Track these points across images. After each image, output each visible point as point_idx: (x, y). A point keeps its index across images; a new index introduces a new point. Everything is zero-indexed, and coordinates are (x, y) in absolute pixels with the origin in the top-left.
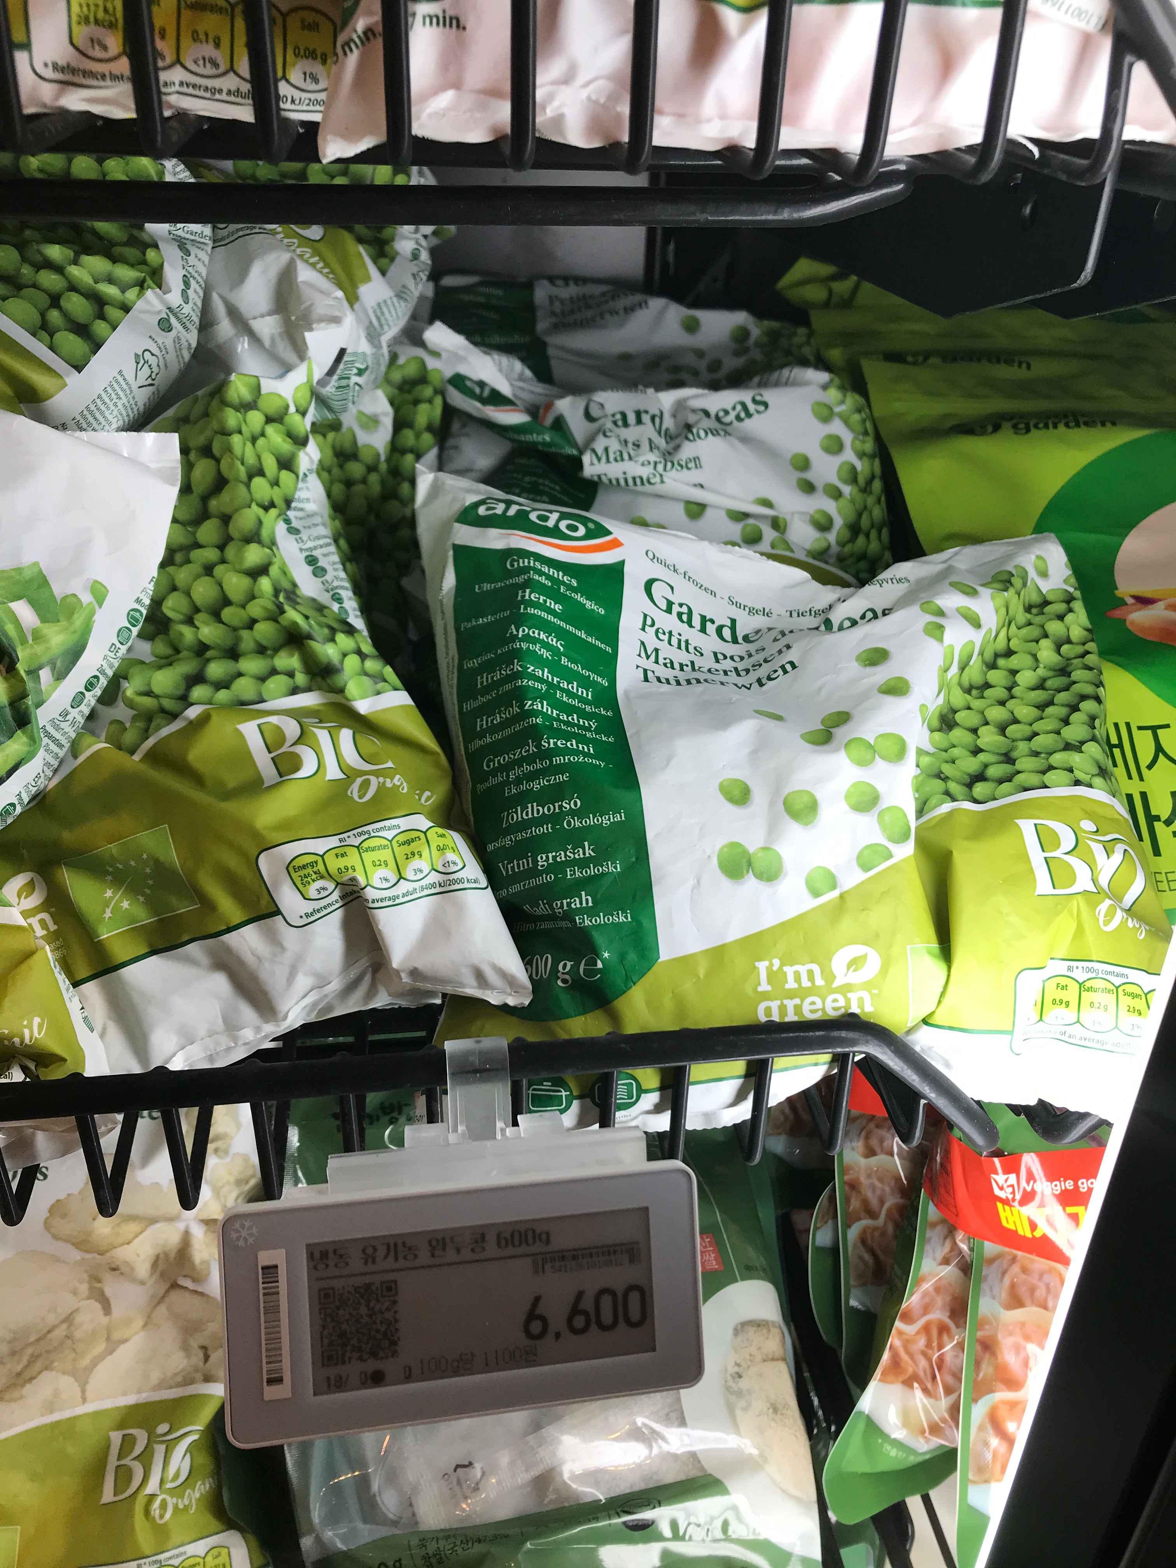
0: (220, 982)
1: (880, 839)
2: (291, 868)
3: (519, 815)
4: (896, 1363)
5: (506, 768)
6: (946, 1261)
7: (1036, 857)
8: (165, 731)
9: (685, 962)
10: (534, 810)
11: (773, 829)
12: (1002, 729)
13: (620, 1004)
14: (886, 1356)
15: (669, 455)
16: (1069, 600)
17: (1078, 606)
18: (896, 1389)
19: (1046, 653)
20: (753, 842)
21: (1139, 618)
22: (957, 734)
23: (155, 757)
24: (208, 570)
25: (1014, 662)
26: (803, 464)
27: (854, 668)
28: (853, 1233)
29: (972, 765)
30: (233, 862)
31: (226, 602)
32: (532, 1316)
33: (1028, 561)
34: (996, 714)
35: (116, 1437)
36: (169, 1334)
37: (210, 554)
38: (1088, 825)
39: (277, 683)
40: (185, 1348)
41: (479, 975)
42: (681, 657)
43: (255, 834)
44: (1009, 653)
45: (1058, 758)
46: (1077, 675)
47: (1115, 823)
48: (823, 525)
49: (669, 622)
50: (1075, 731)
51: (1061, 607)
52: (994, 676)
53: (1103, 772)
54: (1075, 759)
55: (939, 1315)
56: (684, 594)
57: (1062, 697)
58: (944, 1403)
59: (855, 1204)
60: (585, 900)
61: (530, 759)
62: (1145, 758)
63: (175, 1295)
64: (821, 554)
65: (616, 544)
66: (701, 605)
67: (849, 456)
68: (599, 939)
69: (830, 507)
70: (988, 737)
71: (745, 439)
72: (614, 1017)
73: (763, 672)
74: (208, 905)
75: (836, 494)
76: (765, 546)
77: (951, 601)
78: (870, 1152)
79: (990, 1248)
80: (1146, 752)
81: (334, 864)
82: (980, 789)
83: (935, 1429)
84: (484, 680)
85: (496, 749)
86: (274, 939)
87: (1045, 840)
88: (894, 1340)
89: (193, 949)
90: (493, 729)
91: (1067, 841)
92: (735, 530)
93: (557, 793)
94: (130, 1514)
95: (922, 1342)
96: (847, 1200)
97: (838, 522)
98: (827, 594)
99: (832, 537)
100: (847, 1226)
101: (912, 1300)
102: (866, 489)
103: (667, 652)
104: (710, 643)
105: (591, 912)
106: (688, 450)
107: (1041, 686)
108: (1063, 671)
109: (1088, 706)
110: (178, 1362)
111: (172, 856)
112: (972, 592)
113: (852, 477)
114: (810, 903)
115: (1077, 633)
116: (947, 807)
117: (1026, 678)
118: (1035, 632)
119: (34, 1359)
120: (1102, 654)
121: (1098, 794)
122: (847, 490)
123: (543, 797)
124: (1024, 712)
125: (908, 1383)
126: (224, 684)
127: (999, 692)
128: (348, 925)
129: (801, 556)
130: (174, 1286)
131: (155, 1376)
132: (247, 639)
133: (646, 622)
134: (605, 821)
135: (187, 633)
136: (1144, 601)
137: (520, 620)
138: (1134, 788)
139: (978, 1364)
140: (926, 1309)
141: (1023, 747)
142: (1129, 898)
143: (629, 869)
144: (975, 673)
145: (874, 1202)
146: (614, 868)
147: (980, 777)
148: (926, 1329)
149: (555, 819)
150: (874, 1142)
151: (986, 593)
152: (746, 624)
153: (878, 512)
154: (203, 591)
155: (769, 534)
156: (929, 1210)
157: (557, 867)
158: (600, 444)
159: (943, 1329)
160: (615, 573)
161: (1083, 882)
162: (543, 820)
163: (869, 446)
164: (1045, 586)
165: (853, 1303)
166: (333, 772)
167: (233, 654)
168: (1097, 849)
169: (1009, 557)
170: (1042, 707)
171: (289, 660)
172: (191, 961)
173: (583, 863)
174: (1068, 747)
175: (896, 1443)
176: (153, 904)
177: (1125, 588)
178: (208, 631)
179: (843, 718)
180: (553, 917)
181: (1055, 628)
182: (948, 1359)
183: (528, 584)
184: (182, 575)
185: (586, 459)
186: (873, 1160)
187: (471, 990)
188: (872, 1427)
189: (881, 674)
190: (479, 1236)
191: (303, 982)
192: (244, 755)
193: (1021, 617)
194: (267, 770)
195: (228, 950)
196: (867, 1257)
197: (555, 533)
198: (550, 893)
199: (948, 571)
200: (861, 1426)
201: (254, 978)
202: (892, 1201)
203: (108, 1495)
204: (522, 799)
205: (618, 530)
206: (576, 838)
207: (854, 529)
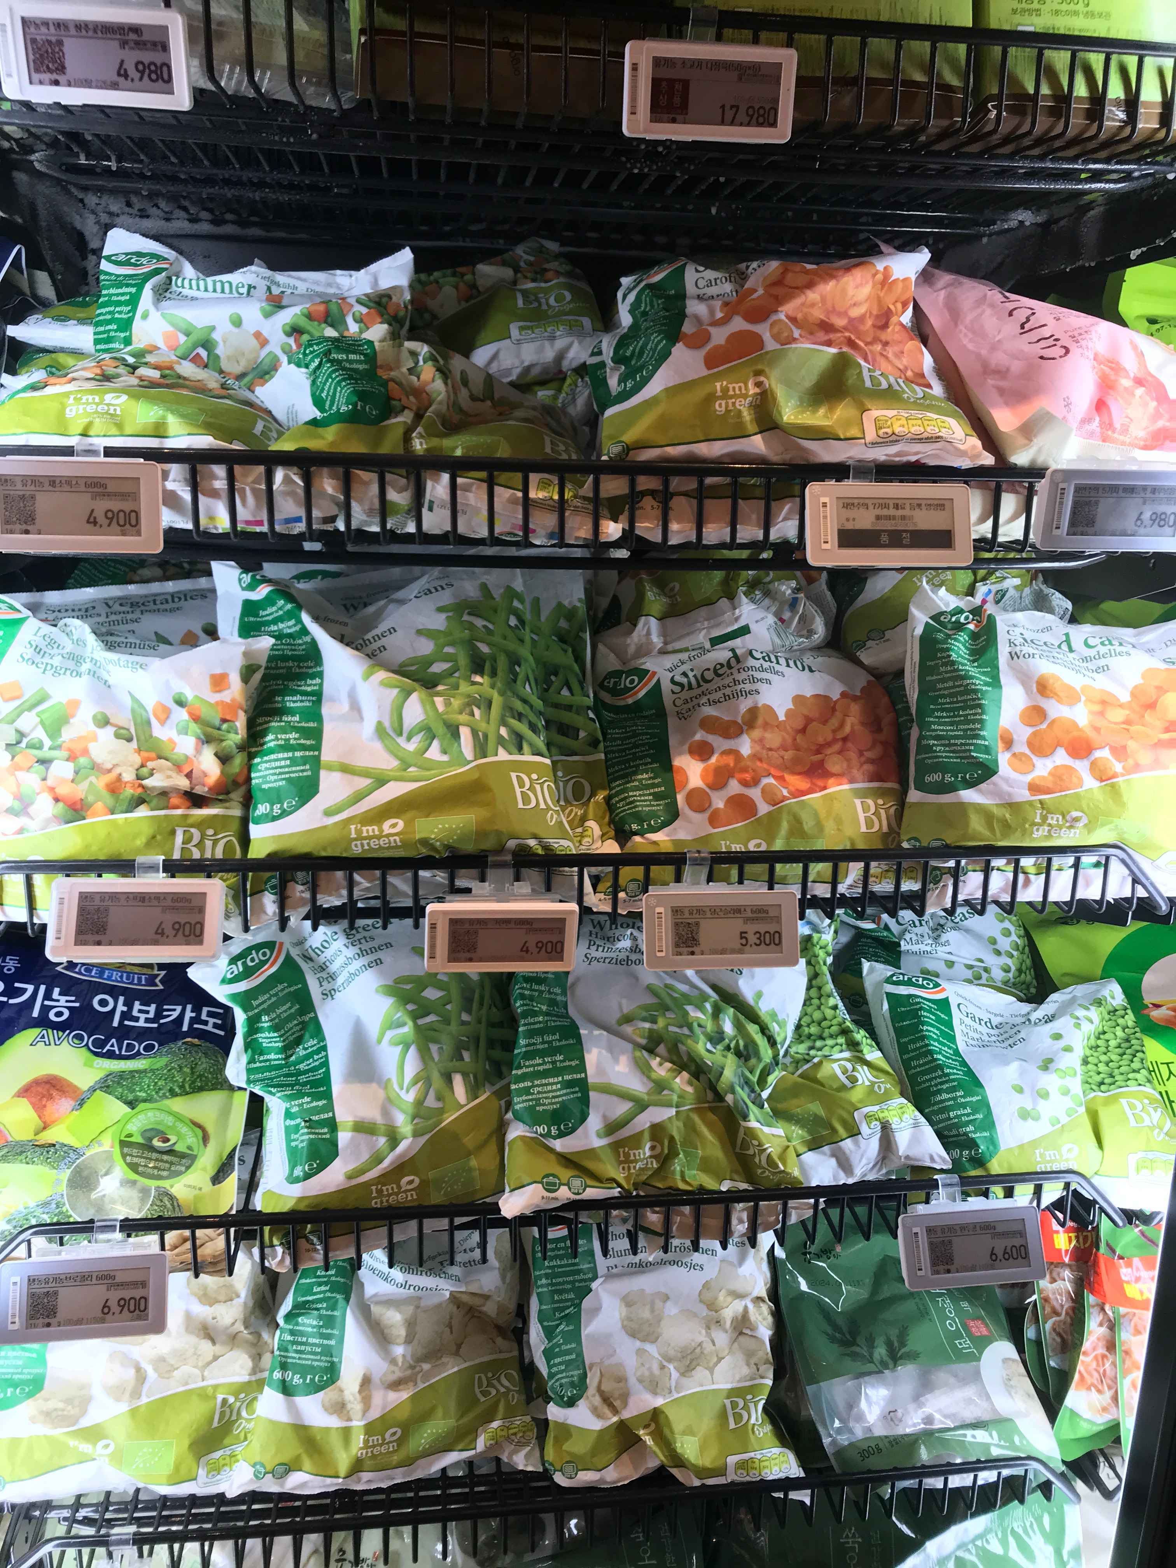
0: (833, 1161)
1: (1073, 1105)
2: (867, 1117)
3: (939, 1098)
4: (1082, 1377)
5: (931, 1080)
6: (1101, 1325)
7: (1129, 1113)
8: (805, 1067)
9: (1010, 1150)
10: (945, 1096)
11: (1035, 1103)
12: (1107, 1064)
13: (989, 1165)
14: (1077, 1376)
15: (936, 939)
16: (1125, 1009)
17: (1129, 1011)
18: (1083, 1393)
19: (1119, 1032)
20: (1029, 1107)
21: (1155, 1014)
22: (1090, 1066)
23: (801, 1076)
24: (819, 1008)
25: (1107, 1036)
26: (994, 941)
27: (1049, 1041)
28: (1048, 1326)
29: (1098, 1078)
30: (845, 1115)
31: (825, 1019)
32: (992, 1254)
33: (1106, 993)
34: (1104, 1058)
35: (727, 1402)
36: (740, 1358)
37: (816, 1002)
38: (1146, 1101)
39: (838, 1048)
40: (748, 1364)
41: (932, 1159)
42: (976, 1036)
43: (852, 1104)
44: (1104, 1033)
45: (1131, 1076)
46: (1133, 1042)
47: (1156, 1100)
48: (1007, 970)
49: (968, 1021)
50: (1136, 1065)
51: (1122, 1012)
52: (1100, 1042)
53: (1149, 1081)
54: (1137, 1076)
55: (1101, 1350)
56: (971, 1009)
57: (1128, 1051)
58: (1108, 1394)
59: (1048, 1310)
60: (971, 1128)
61: (940, 1077)
62: (1165, 1077)
63: (742, 1339)
64: (1006, 983)
65: (944, 990)
66: (978, 1014)
67: (1014, 937)
68: (979, 1141)
69: (1009, 962)
70: (1102, 1067)
71: (967, 931)
72: (986, 1170)
73: (1011, 1041)
74: (834, 1131)
75: (1012, 956)
76: (983, 981)
77: (1081, 1013)
78: (1053, 1280)
79: (1122, 1310)
80: (1165, 1075)
81: (881, 1115)
82: (1103, 1087)
83: (1105, 1409)
84: (911, 1047)
85: (923, 1073)
86: (857, 1144)
87: (1132, 1106)
88: (1080, 1367)
89: (826, 1149)
90: (920, 1066)
91: (1140, 1107)
92: (969, 974)
93: (953, 1089)
94: (747, 1432)
95: (1094, 1365)
96: (1043, 1308)
97: (1013, 968)
98: (1026, 1007)
99: (1011, 975)
100: (1045, 1322)
101: (1087, 1345)
102: (1022, 953)
103: (971, 1034)
104: (984, 1029)
105: (974, 1132)
106: (944, 937)
107: (1119, 1047)
108: (1127, 1040)
109: (1139, 1055)
110: (746, 1371)
111: (822, 1112)
112: (1088, 1009)
113: (1017, 947)
114: (1051, 1129)
115: (1130, 1024)
116: (1093, 1094)
117: (1113, 1043)
118: (1113, 1023)
119: (692, 1361)
120: (1142, 1031)
121: (1148, 1089)
122: (1015, 953)
123: (948, 1091)
124: (1115, 1057)
125: (1089, 1389)
126: (820, 1049)
127: (1103, 1049)
128: (881, 1139)
129: (999, 984)
130: (741, 1333)
131: (737, 1377)
132: (826, 1033)
133: (962, 1022)
134: (974, 1099)
135: (806, 1030)
136: (1157, 1006)
137: (923, 1023)
138: (1162, 1089)
139: (1124, 1362)
140: (1094, 1349)
141: (1116, 1071)
142: (1166, 1129)
143: (986, 1117)
144: (1093, 1042)
145: (1058, 1307)
146: (980, 1116)
147: (1102, 1083)
148: (1096, 1358)
149: (954, 1099)
150: (1055, 1275)
151: (1093, 1008)
152: (996, 1021)
153: (1029, 962)
154: (817, 1015)
155: (985, 975)
156: (1090, 1299)
157: (957, 1117)
158: (907, 936)
159: (1104, 1357)
160: (946, 1001)
161: (1147, 1122)
162: (949, 1099)
163: (1022, 932)
164: (1115, 1003)
165: (1052, 1364)
166: (867, 1083)
167: (821, 1038)
168: (1152, 1111)
169: (1098, 991)
170: (1121, 1055)
171: (841, 1040)
172: (824, 1154)
173: (968, 1115)
174: (1134, 1071)
175: (1088, 1421)
176: (810, 1132)
177: (1148, 1000)
178: (814, 1029)
179: (1051, 1061)
180: (959, 1135)
181: (1121, 1021)
182: (1108, 1372)
183: (921, 1009)
184: (809, 1010)
185: (902, 943)
186: (1054, 1285)
187: (928, 1164)
188: (1073, 1413)
189: (1061, 1043)
190: (975, 1226)
191: (864, 1161)
192: (835, 1077)
193: (1107, 1017)
194: (846, 1082)
195: (840, 1148)
196: (1058, 1340)
197: (922, 986)
198: (957, 1126)
199: (1074, 999)
200: (1068, 1414)
201: (847, 1160)
202: (1067, 1305)
203: (732, 1425)
204: (939, 1092)
205: (944, 984)
206: (964, 1106)
207: (1020, 971)
